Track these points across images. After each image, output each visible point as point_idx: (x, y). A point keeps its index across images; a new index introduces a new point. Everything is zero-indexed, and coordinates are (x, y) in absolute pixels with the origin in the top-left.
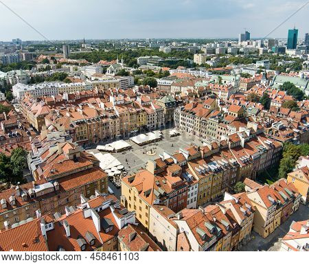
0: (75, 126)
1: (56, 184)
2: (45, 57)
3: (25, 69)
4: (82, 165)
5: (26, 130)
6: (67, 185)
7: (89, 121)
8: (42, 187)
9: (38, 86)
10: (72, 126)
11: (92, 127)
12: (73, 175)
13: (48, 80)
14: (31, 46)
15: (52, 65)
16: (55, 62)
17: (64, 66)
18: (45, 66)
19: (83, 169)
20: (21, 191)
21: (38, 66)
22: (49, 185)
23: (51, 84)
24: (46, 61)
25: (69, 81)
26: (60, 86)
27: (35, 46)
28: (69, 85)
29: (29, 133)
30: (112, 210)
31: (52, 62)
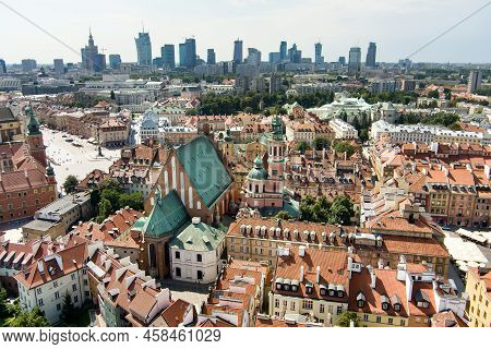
0: (431, 190)
1: (379, 238)
2: (435, 88)
3: (399, 102)
4: (417, 229)
5: (362, 178)
6: (392, 246)
7: (456, 189)
8: (363, 236)
9: (406, 127)
10: (425, 188)
11: (458, 199)
12: (402, 237)
13: (425, 122)
14: (423, 70)
15: (442, 101)
16: (448, 98)
17: (459, 104)
18: (429, 101)
19: (418, 235)
20: (342, 231)
21: (420, 101)
22: (372, 237)
23: (426, 128)
24: (435, 94)
25: (457, 128)
26: (438, 133)
27: (428, 71)
28: (454, 134)
29: (364, 183)
30: (435, 286)
31: (443, 96)
